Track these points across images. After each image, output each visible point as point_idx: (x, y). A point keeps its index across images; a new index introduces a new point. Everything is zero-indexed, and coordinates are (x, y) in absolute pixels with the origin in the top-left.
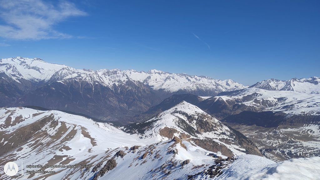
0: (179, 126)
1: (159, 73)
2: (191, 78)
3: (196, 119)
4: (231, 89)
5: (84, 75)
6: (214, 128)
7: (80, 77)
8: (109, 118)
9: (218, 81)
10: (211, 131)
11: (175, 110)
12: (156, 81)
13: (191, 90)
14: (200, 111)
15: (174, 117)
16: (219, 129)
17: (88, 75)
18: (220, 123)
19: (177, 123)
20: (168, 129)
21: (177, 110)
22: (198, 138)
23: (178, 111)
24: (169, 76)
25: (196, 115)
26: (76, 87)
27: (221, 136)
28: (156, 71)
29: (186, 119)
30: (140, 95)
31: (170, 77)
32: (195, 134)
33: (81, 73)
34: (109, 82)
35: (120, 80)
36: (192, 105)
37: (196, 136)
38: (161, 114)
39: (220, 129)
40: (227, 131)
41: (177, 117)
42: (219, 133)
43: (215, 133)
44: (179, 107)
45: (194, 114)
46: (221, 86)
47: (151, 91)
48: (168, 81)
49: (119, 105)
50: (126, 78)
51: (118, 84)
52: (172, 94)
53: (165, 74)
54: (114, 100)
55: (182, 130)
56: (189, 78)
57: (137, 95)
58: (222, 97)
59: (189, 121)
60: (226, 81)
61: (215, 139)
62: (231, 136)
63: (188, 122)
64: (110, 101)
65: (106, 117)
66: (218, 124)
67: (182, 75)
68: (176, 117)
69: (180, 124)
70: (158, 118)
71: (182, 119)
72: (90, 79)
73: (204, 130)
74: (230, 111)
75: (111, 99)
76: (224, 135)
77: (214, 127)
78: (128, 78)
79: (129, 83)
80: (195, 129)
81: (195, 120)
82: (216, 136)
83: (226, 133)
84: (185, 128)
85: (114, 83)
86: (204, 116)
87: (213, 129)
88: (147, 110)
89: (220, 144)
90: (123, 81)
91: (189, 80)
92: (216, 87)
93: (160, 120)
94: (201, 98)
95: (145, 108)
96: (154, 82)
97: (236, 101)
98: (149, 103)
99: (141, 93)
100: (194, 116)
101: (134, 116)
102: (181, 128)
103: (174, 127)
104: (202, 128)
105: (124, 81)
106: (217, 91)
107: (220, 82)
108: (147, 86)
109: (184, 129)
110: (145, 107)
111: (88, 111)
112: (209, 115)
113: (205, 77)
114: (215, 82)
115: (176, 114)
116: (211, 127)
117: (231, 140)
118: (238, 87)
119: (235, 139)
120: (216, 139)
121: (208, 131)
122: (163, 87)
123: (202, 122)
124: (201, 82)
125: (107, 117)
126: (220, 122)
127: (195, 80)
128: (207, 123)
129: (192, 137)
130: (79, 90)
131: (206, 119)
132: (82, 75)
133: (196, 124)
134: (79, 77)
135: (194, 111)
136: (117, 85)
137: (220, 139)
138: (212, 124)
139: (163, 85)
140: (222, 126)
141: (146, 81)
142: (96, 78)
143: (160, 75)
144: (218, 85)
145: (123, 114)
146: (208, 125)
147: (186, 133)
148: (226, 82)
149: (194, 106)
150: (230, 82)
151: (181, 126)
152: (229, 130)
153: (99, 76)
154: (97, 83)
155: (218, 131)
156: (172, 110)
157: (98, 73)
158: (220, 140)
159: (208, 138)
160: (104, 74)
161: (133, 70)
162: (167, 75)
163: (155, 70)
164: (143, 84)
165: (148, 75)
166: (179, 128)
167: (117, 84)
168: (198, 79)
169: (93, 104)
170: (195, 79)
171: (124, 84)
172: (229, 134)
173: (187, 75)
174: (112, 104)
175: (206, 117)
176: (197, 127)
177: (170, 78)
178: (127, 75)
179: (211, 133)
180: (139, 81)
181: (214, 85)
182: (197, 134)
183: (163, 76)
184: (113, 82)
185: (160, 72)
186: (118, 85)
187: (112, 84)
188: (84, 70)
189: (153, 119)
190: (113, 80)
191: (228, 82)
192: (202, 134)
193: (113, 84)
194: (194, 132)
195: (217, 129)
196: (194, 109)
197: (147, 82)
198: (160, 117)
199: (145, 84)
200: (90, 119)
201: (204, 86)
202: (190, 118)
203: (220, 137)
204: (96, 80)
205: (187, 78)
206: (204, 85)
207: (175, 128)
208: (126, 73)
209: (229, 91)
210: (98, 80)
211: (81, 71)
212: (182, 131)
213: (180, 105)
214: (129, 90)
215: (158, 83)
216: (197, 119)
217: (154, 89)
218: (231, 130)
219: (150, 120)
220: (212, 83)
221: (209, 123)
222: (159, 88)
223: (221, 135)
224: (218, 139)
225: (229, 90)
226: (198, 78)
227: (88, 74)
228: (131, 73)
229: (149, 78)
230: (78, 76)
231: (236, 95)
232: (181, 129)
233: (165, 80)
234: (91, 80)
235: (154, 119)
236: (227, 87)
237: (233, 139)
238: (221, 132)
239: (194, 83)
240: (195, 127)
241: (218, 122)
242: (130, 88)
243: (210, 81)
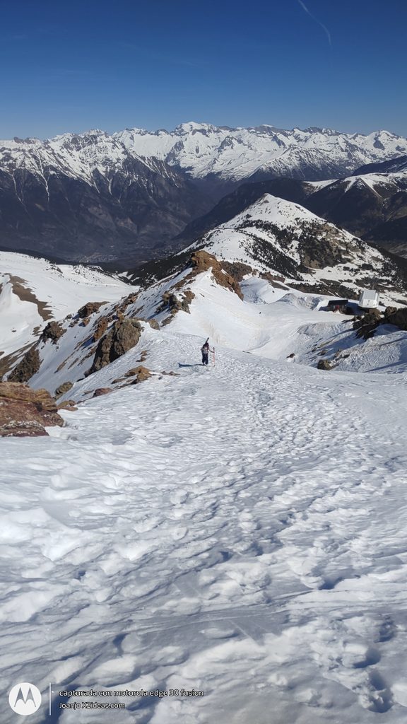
0: (255, 258)
1: (203, 131)
2: (286, 135)
3: (299, 236)
4: (386, 157)
5: (19, 153)
6: (343, 256)
7: (11, 161)
8: (95, 256)
9: (354, 138)
10: (335, 263)
11: (245, 219)
12: (198, 155)
13: (285, 168)
14: (308, 216)
15: (242, 237)
16: (355, 256)
17: (27, 153)
18: (359, 242)
19: (251, 251)
20: (227, 266)
21: (250, 219)
22: (303, 283)
23: (254, 222)
24: (228, 137)
25: (298, 227)
26: (6, 187)
27: (361, 274)
28: (196, 126)
29: (274, 240)
30: (161, 193)
31: (232, 138)
32: (295, 274)
33: (10, 150)
34: (82, 165)
35: (108, 160)
36: (288, 203)
37: (298, 277)
38: (210, 233)
39: (359, 257)
40: (376, 259)
41: (251, 235)
42: (356, 268)
43: (346, 269)
44: (256, 212)
45: (293, 225)
46: (362, 150)
47: (187, 183)
48: (227, 152)
49: (116, 225)
50: (123, 153)
51: (104, 169)
52: (240, 185)
53: (218, 132)
54: (101, 211)
55: (264, 266)
56: (281, 137)
57: (155, 196)
58: (363, 177)
59: (281, 244)
60: (373, 135)
61: (345, 281)
62: (386, 270)
63: (278, 246)
64: (91, 215)
65: (89, 254)
66: (354, 244)
67: (262, 130)
68: (248, 236)
69: (258, 253)
70: (204, 243)
71: (264, 241)
72: (34, 162)
73: (318, 263)
74: (384, 211)
75: (93, 210)
76: (368, 272)
77: (344, 254)
78: (125, 152)
79: (132, 164)
80: (295, 263)
81: (296, 239)
82: (348, 276)
83: (373, 264)
84: (271, 261)
85: (94, 167)
86: (319, 227)
87: (341, 258)
88: (181, 229)
89: (359, 291)
90: (115, 161)
91: (280, 143)
92: (349, 155)
93: (207, 246)
94: (312, 187)
95: (178, 227)
96: (191, 156)
97: (399, 183)
98: (185, 213)
99: (161, 187)
100: (293, 230)
101: (152, 247)
102: (261, 261)
103: (244, 260)
104: (313, 258)
105: (118, 159)
106: (349, 164)
107: (359, 141)
108: (177, 168)
109: (267, 264)
110: (176, 224)
111: (46, 245)
112: (331, 225)
113: (320, 131)
114: (347, 142)
115: (249, 230)
116: (335, 254)
117: (386, 281)
118: (404, 149)
119: (394, 278)
120: (349, 281)
121: (328, 264)
122: (217, 168)
123: (314, 243)
124: (310, 145)
125: (91, 255)
126: (360, 240)
127: (295, 142)
128: (325, 243)
129: (288, 281)
130: (14, 194)
131: (324, 234)
132: (15, 155)
133: (299, 250)
134: (8, 160)
135: (293, 219)
136: (103, 174)
137: (357, 280)
138: (339, 246)
139: (215, 163)
140: (363, 249)
141: (171, 156)
142: (47, 158)
143: (207, 136)
144: (353, 148)
145: (129, 244)
146: (328, 250)
147: (274, 273)
148: (375, 139)
149: (293, 205)
150: (383, 138)
151: (261, 258)
152: (381, 257)
153: (54, 154)
154: (52, 172)
155: (353, 263)
156: (238, 220)
157: (52, 145)
158: (358, 283)
159: (328, 282)
160: (66, 146)
161: (136, 130)
162: (225, 134)
163: (192, 123)
164: (166, 164)
165: (176, 139)
166: (257, 261)
167: (102, 169)
168: (301, 137)
169: (54, 227)
170: (296, 137)
171: (118, 167)
172: (379, 266)
173: (274, 129)
174: (98, 223)
175: (322, 229)
176: (300, 256)
177: (231, 143)
178: (122, 144)
179: (335, 268)
180: (154, 158)
181: (342, 150)
182: (302, 274)
183: (214, 139)
184: (90, 165)
185: (206, 129)
186: (106, 172)
187: (89, 170)
188: (17, 140)
189: (191, 246)
190: (91, 160)
191: (380, 139)
192: (314, 273)
193: (91, 170)
194: (293, 268)
195: (350, 257)
196: (291, 213)
197: (174, 160)
198: (208, 239)
199: (171, 163)
200: (42, 260)
201: (319, 156)
202: (284, 236)
203: (359, 277)
204: (50, 163)
205: (275, 138)
206: (318, 151)
207: (246, 261)
208: (121, 140)
209: (382, 161)
210: (55, 164)
211: (10, 144)
212: (264, 269)
213: (258, 206)
214: (133, 183)
215: (201, 158)
216: (301, 237)
217: (195, 176)
218: (385, 257)
219: (185, 251)
220: (338, 143)
221: (331, 244)
222: (205, 173)
223: (361, 271)
224: (354, 281)
225: (381, 159)
226: (302, 135)
227: (27, 149)
228: (132, 138)
229: (179, 146)
230: (4, 159)
231: (399, 170)
232: (260, 264)
233: (220, 149)
234: (38, 164)
235: (194, 245)
236: (377, 151)
237: (390, 278)
238: (361, 263)
239: (294, 148)
240: (296, 258)
241: (354, 239)
242: (135, 178)
243: (332, 139)
